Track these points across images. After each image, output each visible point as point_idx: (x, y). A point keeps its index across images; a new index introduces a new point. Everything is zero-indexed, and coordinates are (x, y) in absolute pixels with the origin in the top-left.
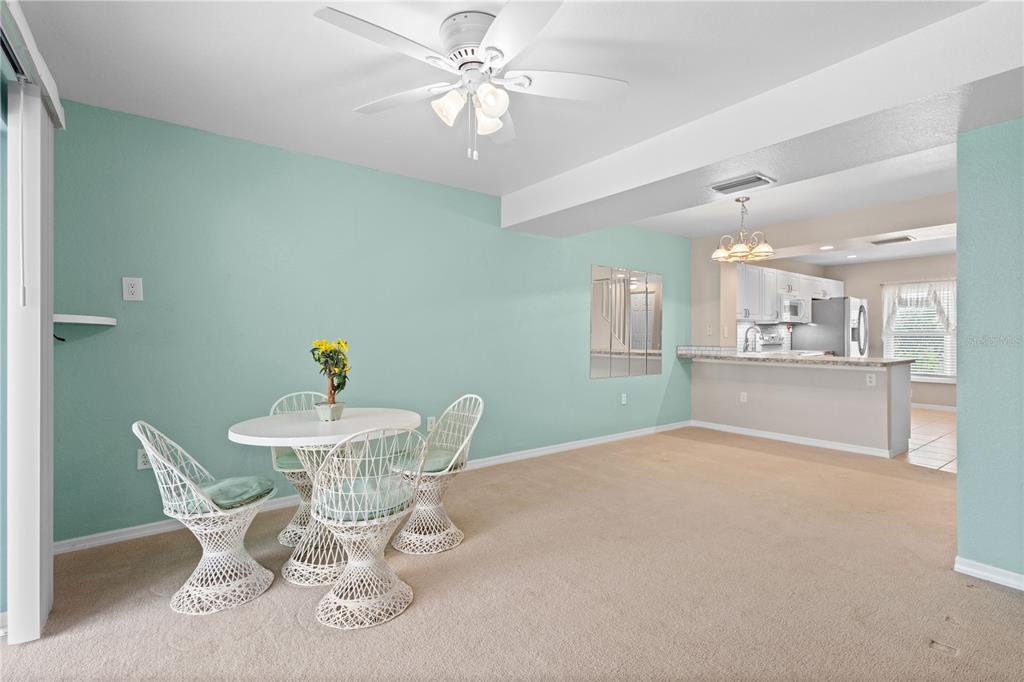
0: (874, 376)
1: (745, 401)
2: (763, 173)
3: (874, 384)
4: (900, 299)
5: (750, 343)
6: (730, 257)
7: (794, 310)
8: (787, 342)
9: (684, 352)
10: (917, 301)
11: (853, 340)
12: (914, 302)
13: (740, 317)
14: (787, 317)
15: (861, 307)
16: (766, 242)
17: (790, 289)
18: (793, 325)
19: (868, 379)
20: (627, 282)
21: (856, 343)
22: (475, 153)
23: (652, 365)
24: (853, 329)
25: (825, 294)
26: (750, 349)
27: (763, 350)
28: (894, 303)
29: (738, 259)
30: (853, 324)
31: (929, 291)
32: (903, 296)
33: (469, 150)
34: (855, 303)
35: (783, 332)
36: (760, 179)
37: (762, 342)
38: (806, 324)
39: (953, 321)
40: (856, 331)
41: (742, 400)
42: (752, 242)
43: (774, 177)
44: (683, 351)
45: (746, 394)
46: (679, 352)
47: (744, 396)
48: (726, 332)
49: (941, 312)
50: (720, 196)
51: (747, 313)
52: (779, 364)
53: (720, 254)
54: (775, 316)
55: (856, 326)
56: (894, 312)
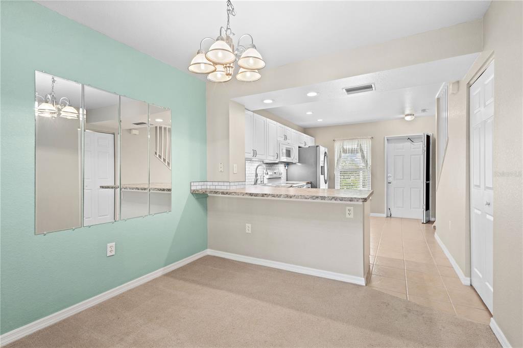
0: (352, 208)
1: (250, 232)
3: (352, 216)
4: (343, 149)
5: (259, 177)
7: (288, 153)
8: (284, 176)
9: (198, 188)
10: (352, 150)
11: (322, 174)
12: (350, 151)
13: (250, 156)
14: (284, 159)
15: (325, 153)
17: (286, 138)
18: (287, 164)
19: (347, 212)
21: (323, 176)
24: (321, 167)
25: (305, 145)
26: (259, 182)
27: (269, 182)
28: (340, 152)
30: (321, 164)
31: (358, 145)
32: (345, 147)
34: (322, 150)
35: (281, 169)
37: (268, 177)
38: (295, 164)
39: (370, 162)
40: (323, 168)
41: (247, 231)
45: (250, 225)
46: (193, 188)
47: (248, 227)
48: (235, 169)
49: (363, 157)
51: (255, 153)
52: (276, 198)
54: (276, 157)
55: (323, 165)
56: (340, 157)
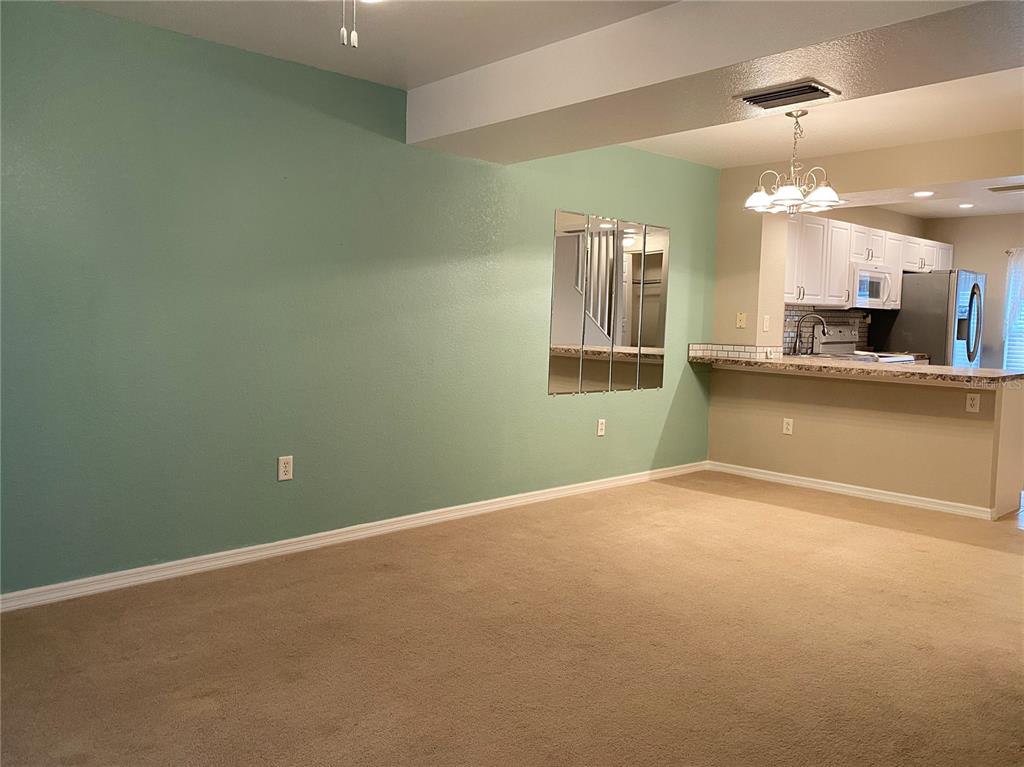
0: (978, 396)
2: (820, 79)
3: (977, 409)
5: (804, 339)
6: (773, 205)
7: (874, 288)
9: (700, 354)
11: (959, 338)
13: (792, 298)
15: (975, 286)
16: (828, 185)
17: (870, 255)
19: (969, 402)
20: (618, 235)
21: (964, 342)
22: (354, 35)
23: (649, 373)
24: (960, 320)
25: (922, 264)
29: (787, 209)
30: (961, 313)
33: (344, 30)
34: (966, 280)
36: (817, 89)
40: (965, 324)
41: (785, 431)
42: (809, 183)
43: (838, 88)
44: (698, 352)
45: (791, 422)
46: (692, 354)
47: (788, 425)
48: (767, 324)
50: (758, 111)
51: (801, 293)
53: (758, 201)
54: (845, 298)
55: (965, 316)
